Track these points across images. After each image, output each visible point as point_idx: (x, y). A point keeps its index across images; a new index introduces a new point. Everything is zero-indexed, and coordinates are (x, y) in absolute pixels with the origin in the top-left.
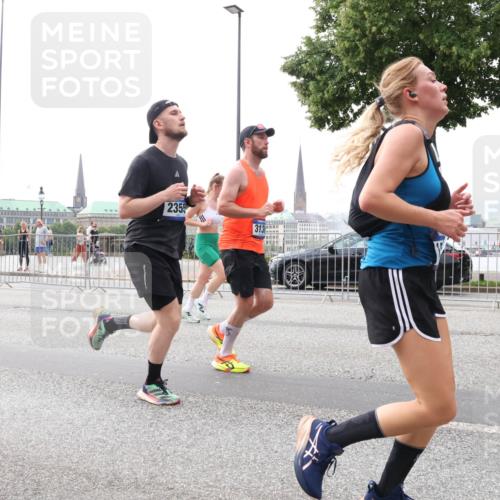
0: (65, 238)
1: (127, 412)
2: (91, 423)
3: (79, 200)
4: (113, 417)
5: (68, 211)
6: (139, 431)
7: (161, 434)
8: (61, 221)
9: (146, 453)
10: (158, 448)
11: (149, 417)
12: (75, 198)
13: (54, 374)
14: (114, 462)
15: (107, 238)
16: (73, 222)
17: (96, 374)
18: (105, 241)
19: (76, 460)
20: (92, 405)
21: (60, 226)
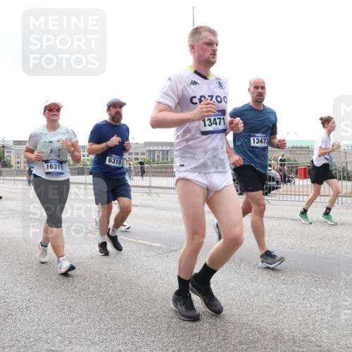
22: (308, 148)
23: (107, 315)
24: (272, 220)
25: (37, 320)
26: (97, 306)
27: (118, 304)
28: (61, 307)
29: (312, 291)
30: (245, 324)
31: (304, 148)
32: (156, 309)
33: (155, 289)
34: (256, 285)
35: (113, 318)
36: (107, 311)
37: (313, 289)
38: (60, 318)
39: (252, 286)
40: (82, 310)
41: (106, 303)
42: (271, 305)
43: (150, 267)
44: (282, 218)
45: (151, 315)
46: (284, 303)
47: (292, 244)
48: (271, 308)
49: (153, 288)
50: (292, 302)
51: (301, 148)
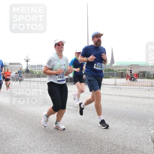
0: (108, 73)
1: (129, 127)
2: (117, 129)
3: (112, 61)
4: (124, 128)
5: (109, 65)
6: (132, 133)
7: (139, 134)
8: (107, 68)
9: (135, 140)
10: (138, 139)
11: (135, 129)
12: (111, 61)
13: (106, 114)
14: (124, 142)
15: (121, 73)
16: (110, 68)
17: (119, 115)
18: (120, 74)
19: (113, 140)
20: (118, 124)
21: (106, 69)
22: (138, 65)
23: (50, 139)
24: (122, 97)
25: (19, 141)
26: (45, 135)
27: (55, 134)
28: (30, 135)
29: (139, 128)
30: (110, 142)
31: (136, 65)
32: (71, 136)
33: (71, 127)
34: (115, 125)
35: (52, 140)
36: (50, 137)
37: (140, 127)
38: (29, 140)
39: (113, 126)
40: (39, 137)
41: (49, 134)
42: (122, 134)
43: (69, 118)
44: (126, 96)
45: (69, 139)
46: (127, 133)
47: (131, 107)
48: (121, 135)
49: (70, 127)
50: (131, 133)
51: (135, 65)
